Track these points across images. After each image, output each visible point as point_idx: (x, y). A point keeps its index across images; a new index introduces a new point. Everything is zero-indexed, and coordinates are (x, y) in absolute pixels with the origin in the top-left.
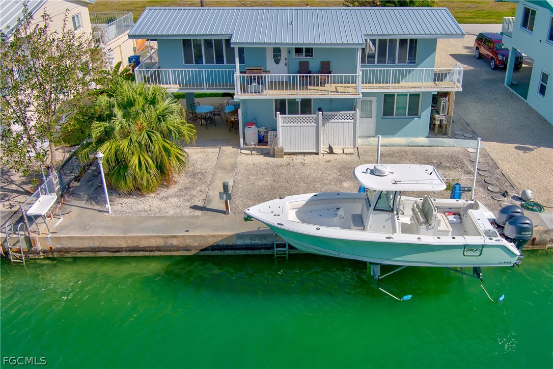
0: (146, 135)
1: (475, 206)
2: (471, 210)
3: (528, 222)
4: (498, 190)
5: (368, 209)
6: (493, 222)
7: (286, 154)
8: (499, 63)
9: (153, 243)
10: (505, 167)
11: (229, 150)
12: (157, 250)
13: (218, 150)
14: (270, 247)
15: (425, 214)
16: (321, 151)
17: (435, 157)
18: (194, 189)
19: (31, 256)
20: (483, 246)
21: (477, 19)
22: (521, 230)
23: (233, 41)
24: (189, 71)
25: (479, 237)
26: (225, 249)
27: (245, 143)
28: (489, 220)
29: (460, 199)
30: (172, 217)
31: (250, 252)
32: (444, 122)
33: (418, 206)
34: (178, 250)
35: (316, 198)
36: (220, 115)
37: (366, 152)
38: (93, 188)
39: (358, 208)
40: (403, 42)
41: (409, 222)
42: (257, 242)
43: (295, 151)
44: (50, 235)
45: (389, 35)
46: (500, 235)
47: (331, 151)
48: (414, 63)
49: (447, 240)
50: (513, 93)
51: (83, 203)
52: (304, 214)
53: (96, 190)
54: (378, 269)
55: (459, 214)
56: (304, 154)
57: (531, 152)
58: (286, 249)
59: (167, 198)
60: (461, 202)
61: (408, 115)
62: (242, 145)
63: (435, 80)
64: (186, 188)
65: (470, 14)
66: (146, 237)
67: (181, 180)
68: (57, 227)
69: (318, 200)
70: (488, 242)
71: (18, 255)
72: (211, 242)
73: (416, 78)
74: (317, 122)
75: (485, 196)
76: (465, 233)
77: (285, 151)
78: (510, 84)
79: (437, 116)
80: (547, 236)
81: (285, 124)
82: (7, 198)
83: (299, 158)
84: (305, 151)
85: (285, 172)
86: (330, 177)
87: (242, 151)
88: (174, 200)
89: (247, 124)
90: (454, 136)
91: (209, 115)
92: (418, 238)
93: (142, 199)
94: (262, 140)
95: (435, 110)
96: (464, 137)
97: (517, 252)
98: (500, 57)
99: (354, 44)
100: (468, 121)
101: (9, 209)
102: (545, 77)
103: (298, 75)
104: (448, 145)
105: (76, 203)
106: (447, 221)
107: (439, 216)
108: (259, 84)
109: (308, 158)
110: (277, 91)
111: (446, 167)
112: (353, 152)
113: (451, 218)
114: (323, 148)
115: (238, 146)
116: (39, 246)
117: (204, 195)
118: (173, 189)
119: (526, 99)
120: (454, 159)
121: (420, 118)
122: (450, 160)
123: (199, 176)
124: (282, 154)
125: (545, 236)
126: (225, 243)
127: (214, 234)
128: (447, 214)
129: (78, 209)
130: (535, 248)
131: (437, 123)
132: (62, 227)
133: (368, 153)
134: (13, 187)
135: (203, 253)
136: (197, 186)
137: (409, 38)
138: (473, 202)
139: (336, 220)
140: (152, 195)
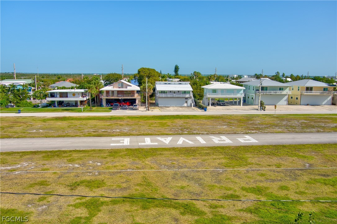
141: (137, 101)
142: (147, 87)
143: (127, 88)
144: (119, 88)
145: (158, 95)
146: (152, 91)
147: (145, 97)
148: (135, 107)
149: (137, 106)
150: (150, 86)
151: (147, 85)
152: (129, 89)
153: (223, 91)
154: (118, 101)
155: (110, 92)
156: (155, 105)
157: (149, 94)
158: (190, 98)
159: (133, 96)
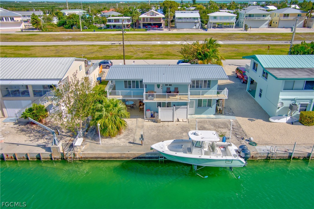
0: (114, 117)
1: (230, 145)
2: (229, 146)
3: (248, 151)
4: (241, 137)
5: (193, 146)
6: (237, 151)
7: (161, 121)
8: (245, 81)
9: (117, 156)
10: (244, 127)
11: (140, 120)
12: (118, 158)
13: (136, 119)
14: (158, 158)
15: (212, 147)
16: (175, 121)
17: (217, 123)
18: (129, 135)
19: (75, 160)
20: (232, 160)
21: (238, 57)
22: (246, 154)
23: (143, 82)
24: (127, 92)
25: (231, 157)
26: (141, 158)
27: (146, 117)
28: (235, 150)
29: (225, 142)
30: (123, 146)
31: (151, 159)
32: (221, 109)
33: (210, 145)
34: (125, 158)
35: (175, 141)
36: (135, 105)
37: (191, 121)
38: (93, 135)
39: (189, 145)
40: (205, 81)
41: (207, 150)
42: (153, 156)
43: (165, 120)
44: (81, 153)
45: (200, 79)
46: (239, 156)
47: (178, 121)
48: (210, 88)
49: (220, 158)
50: (249, 95)
51: (90, 141)
52: (171, 148)
53: (94, 135)
54: (196, 167)
55: (225, 147)
56: (168, 121)
57: (254, 121)
58: (163, 158)
59: (120, 139)
60: (226, 143)
61: (207, 106)
62: (145, 118)
63: (217, 94)
64: (126, 135)
65: (234, 54)
66: (114, 154)
67: (124, 132)
68: (83, 149)
69: (175, 142)
70: (234, 158)
71: (70, 159)
72: (137, 156)
73: (210, 93)
74: (173, 110)
75: (235, 139)
76: (226, 155)
77: (161, 120)
78: (248, 90)
79: (218, 107)
80: (258, 155)
81: (161, 111)
82: (63, 138)
83: (166, 123)
84: (168, 120)
85: (161, 129)
86: (178, 131)
87: (145, 120)
88: (123, 140)
89: (147, 110)
90: (225, 114)
91: (132, 105)
92: (210, 157)
93: (111, 139)
94: (152, 116)
95: (218, 105)
96: (228, 115)
97: (244, 162)
98: (245, 79)
99: (187, 83)
100: (231, 107)
101: (65, 142)
102: (261, 91)
103: (167, 94)
104: (223, 118)
105: (88, 140)
106: (220, 150)
107: (217, 149)
108: (152, 97)
109: (170, 123)
110: (159, 99)
111: (221, 127)
112: (186, 121)
113: (222, 149)
114: (175, 119)
115: (143, 118)
116: (78, 156)
117: (133, 138)
118: (122, 136)
119: (254, 98)
120: (225, 124)
121: (212, 108)
122: (223, 125)
123: (131, 130)
124: (160, 121)
125: (256, 155)
126: (142, 156)
127: (138, 153)
128: (220, 147)
129: (90, 143)
130: (253, 159)
131: (219, 109)
132: (85, 150)
133: (192, 121)
134: (64, 134)
135: (134, 159)
136: (130, 134)
137: (207, 80)
138: (230, 143)
139: (181, 149)
140: (115, 138)
141: (163, 25)
142: (169, 15)
143: (156, 16)
144: (151, 16)
145: (177, 20)
146: (172, 18)
147: (168, 22)
148: (161, 29)
149: (163, 28)
150: (171, 14)
151: (169, 14)
152: (157, 16)
153: (221, 17)
154: (150, 24)
155: (146, 19)
156: (175, 27)
157: (171, 20)
158: (198, 22)
159: (160, 21)
